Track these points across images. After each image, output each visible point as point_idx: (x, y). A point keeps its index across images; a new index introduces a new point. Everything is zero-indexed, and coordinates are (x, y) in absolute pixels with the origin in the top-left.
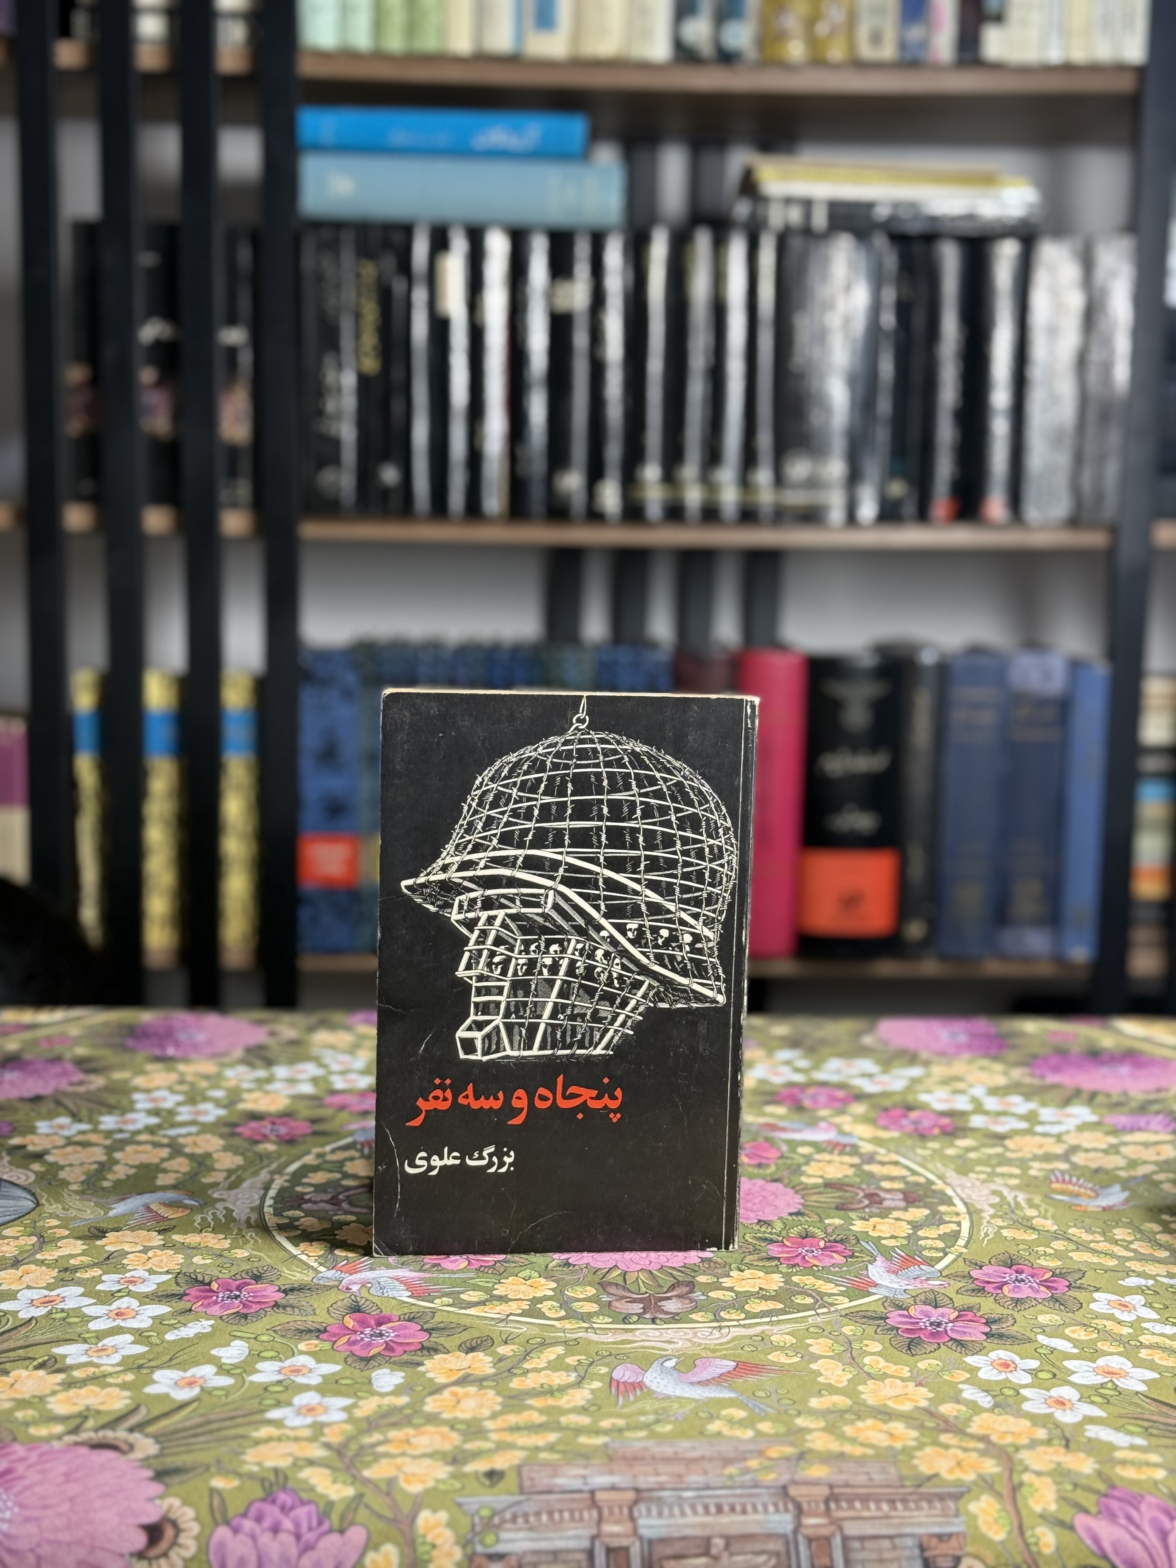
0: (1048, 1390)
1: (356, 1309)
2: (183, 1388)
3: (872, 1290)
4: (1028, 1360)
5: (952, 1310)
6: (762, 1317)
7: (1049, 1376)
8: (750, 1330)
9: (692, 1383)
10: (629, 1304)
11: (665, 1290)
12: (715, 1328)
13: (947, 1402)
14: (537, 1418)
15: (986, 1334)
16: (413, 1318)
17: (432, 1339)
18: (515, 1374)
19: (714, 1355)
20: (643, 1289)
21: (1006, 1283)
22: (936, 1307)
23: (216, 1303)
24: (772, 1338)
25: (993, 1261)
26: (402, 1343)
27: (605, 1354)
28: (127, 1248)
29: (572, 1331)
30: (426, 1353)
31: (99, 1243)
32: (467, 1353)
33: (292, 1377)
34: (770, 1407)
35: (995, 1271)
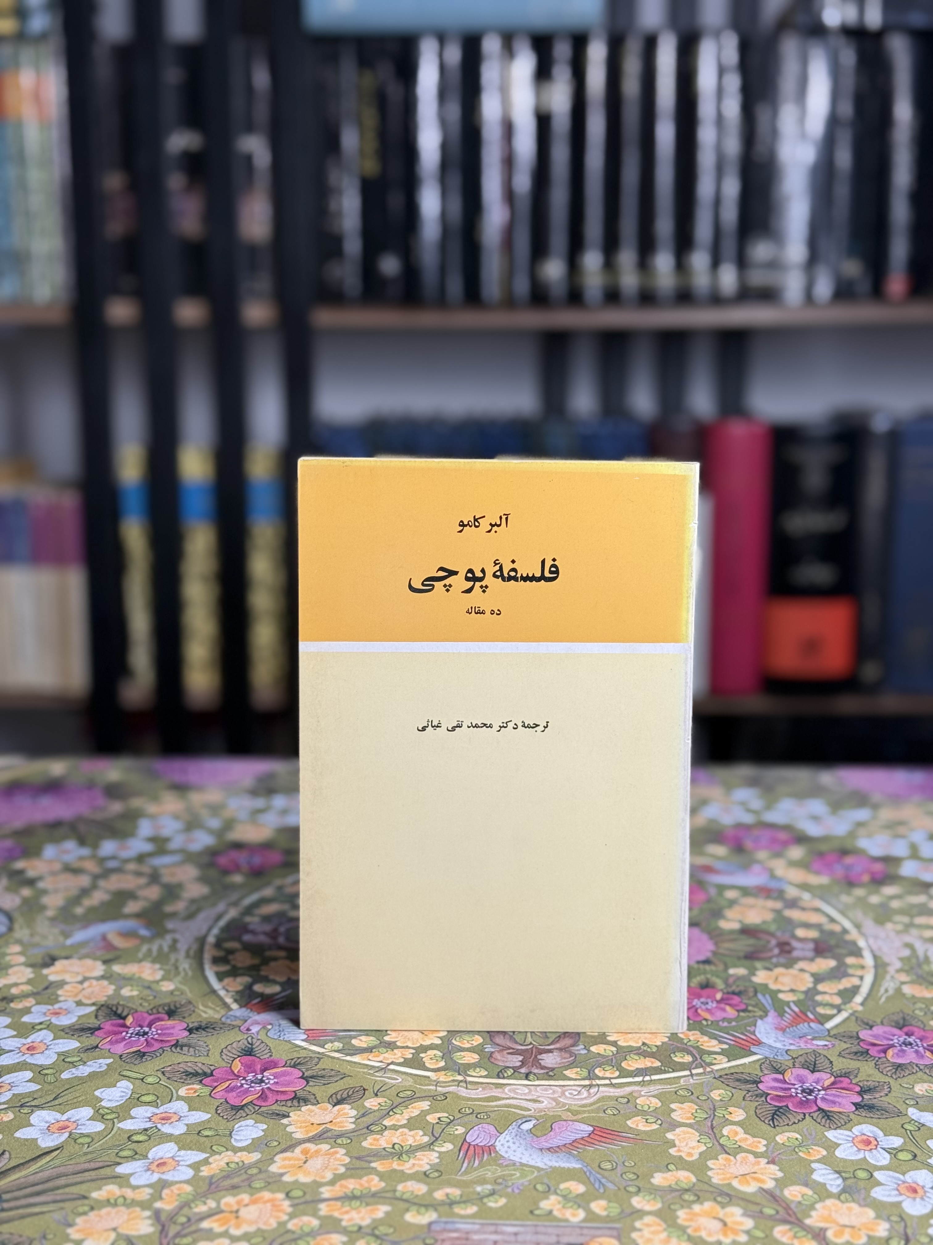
0: (904, 1174)
1: (249, 1052)
2: (54, 1133)
3: (752, 1049)
4: (891, 1137)
5: (829, 1075)
6: (635, 1076)
7: (910, 1157)
8: (619, 1090)
9: (541, 1150)
10: (509, 1056)
11: (551, 1040)
12: (585, 1086)
13: (794, 1183)
14: (375, 1184)
15: (855, 1104)
16: (299, 1064)
17: (307, 1088)
18: (372, 1131)
19: (575, 1118)
20: (529, 1039)
21: (892, 1046)
22: (813, 1072)
23: (124, 1039)
24: (638, 1101)
25: (885, 1021)
26: (277, 1091)
27: (468, 1111)
28: (67, 978)
29: (446, 1084)
30: (296, 1104)
31: (45, 971)
32: (334, 1106)
33: (159, 1126)
34: (611, 1182)
35: (885, 1032)
